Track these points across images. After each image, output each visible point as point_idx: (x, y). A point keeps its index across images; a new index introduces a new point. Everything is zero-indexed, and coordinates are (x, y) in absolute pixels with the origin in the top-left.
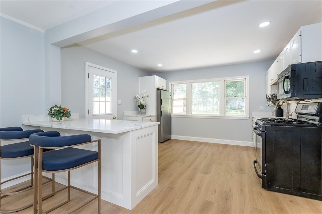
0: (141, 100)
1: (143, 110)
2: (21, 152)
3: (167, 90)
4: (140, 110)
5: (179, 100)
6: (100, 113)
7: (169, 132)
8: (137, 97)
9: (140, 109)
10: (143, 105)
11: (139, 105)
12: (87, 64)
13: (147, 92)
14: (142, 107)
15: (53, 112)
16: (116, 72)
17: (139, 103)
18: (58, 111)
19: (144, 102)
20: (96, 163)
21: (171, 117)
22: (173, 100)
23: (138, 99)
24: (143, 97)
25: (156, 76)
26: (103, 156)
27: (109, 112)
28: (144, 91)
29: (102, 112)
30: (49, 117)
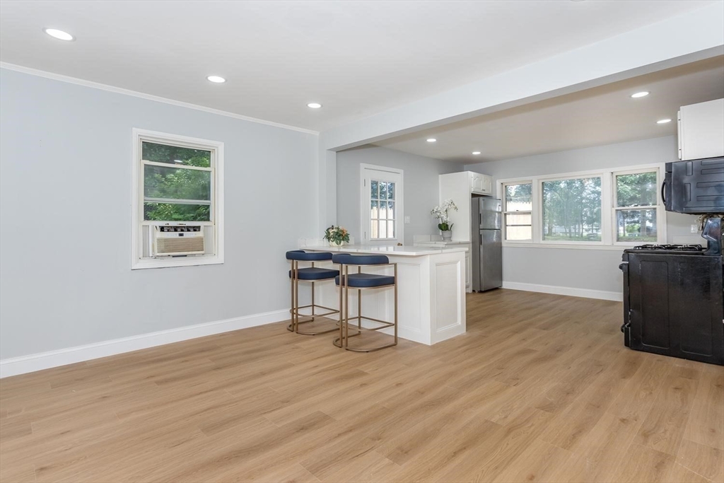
0: (444, 216)
1: (446, 234)
2: (316, 274)
3: (493, 195)
4: (441, 234)
5: (517, 213)
6: (380, 237)
7: (498, 273)
8: (435, 210)
9: (441, 231)
10: (447, 225)
11: (440, 225)
12: (363, 165)
13: (454, 202)
14: (444, 227)
15: (332, 234)
16: (402, 171)
17: (439, 221)
18: (337, 233)
19: (448, 219)
20: (392, 288)
21: (501, 247)
22: (505, 214)
23: (438, 214)
24: (446, 211)
25: (469, 172)
26: (399, 281)
27: (391, 236)
28: (448, 201)
29: (383, 236)
30: (326, 240)
